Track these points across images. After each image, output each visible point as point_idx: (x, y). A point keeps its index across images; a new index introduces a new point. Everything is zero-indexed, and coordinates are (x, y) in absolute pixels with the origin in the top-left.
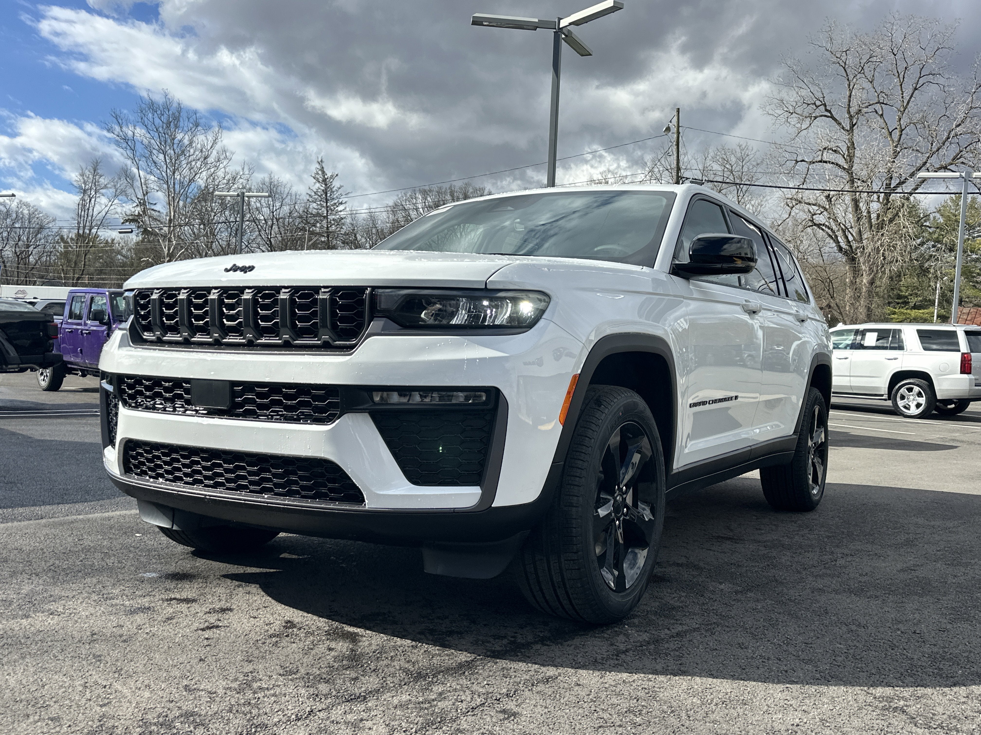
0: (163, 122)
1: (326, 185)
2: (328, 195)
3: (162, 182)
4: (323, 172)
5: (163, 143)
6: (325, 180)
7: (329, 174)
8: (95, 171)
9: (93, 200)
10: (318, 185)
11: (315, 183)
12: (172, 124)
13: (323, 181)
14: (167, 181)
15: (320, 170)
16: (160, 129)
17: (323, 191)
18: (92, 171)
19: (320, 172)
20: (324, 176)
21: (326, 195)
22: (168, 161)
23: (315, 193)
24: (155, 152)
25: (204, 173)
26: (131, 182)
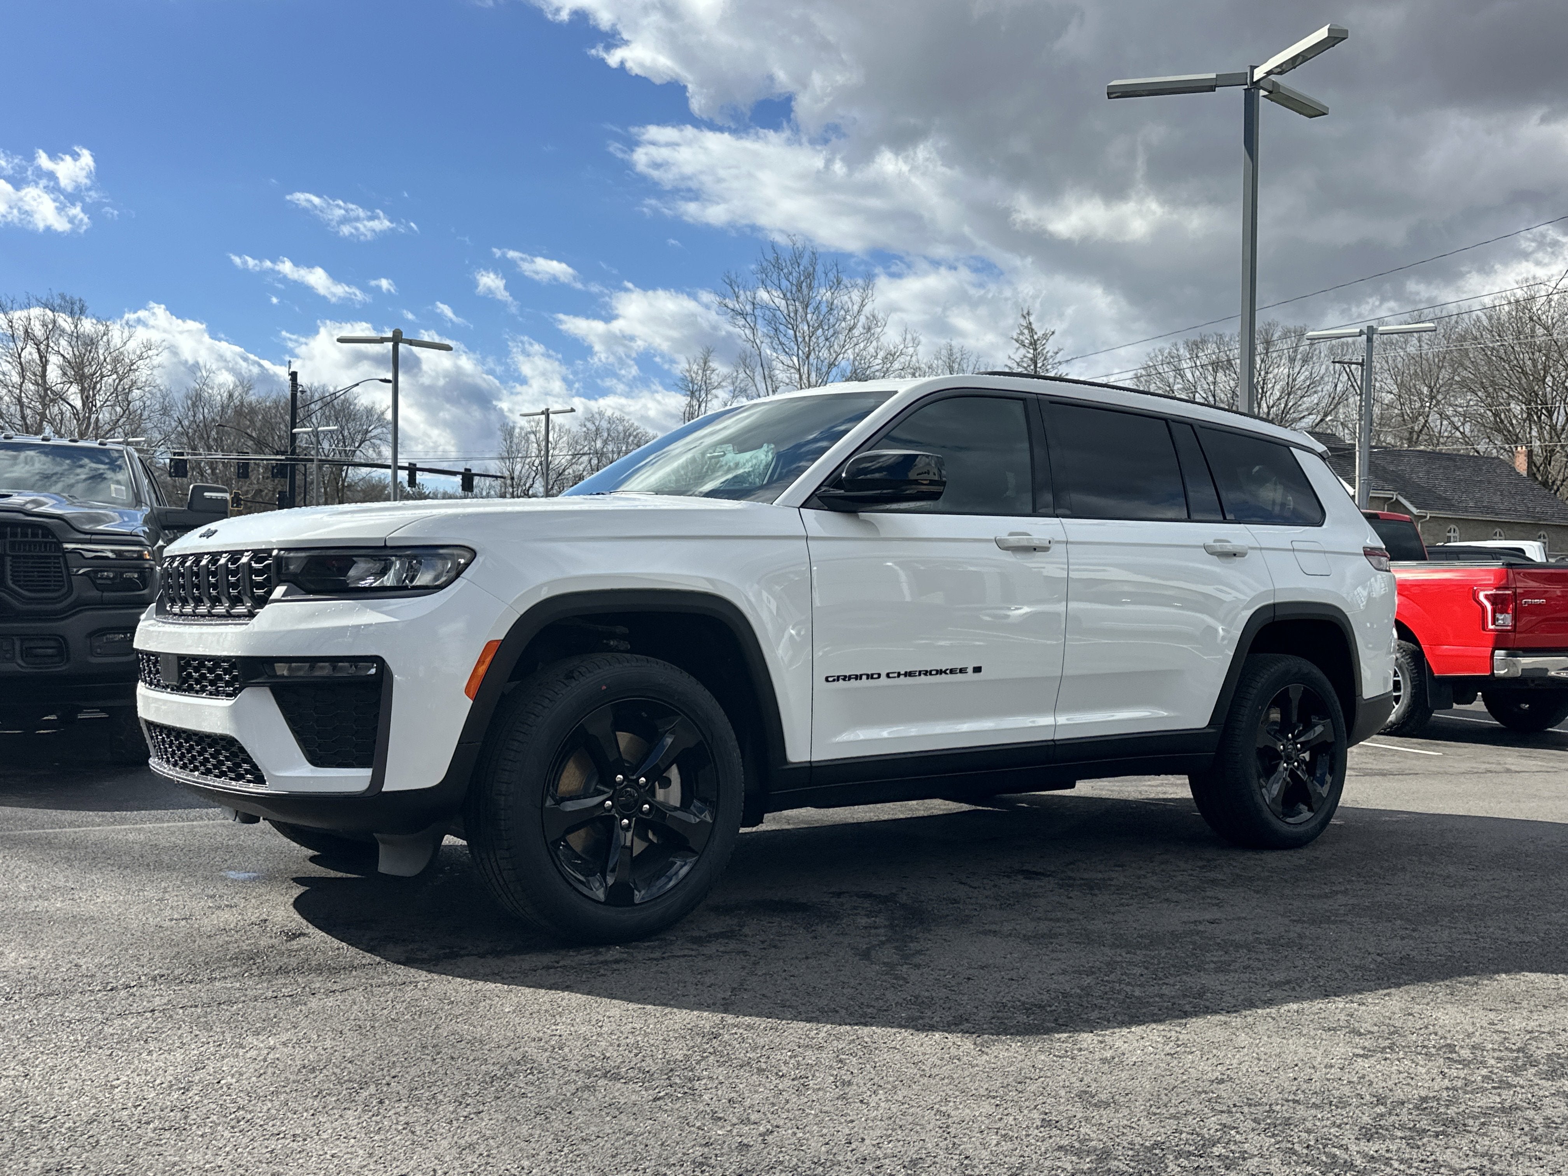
0: (792, 284)
1: (1035, 349)
2: (1039, 365)
3: (793, 371)
4: (1031, 331)
5: (792, 315)
6: (1034, 344)
7: (1040, 333)
8: (705, 363)
9: (703, 405)
10: (1022, 351)
11: (1018, 349)
12: (804, 284)
13: (1031, 344)
14: (799, 370)
15: (1027, 327)
16: (789, 295)
17: (1031, 359)
18: (703, 365)
19: (1026, 331)
20: (1032, 336)
21: (1036, 366)
22: (800, 340)
23: (1018, 364)
24: (782, 328)
25: (849, 351)
26: (751, 375)
